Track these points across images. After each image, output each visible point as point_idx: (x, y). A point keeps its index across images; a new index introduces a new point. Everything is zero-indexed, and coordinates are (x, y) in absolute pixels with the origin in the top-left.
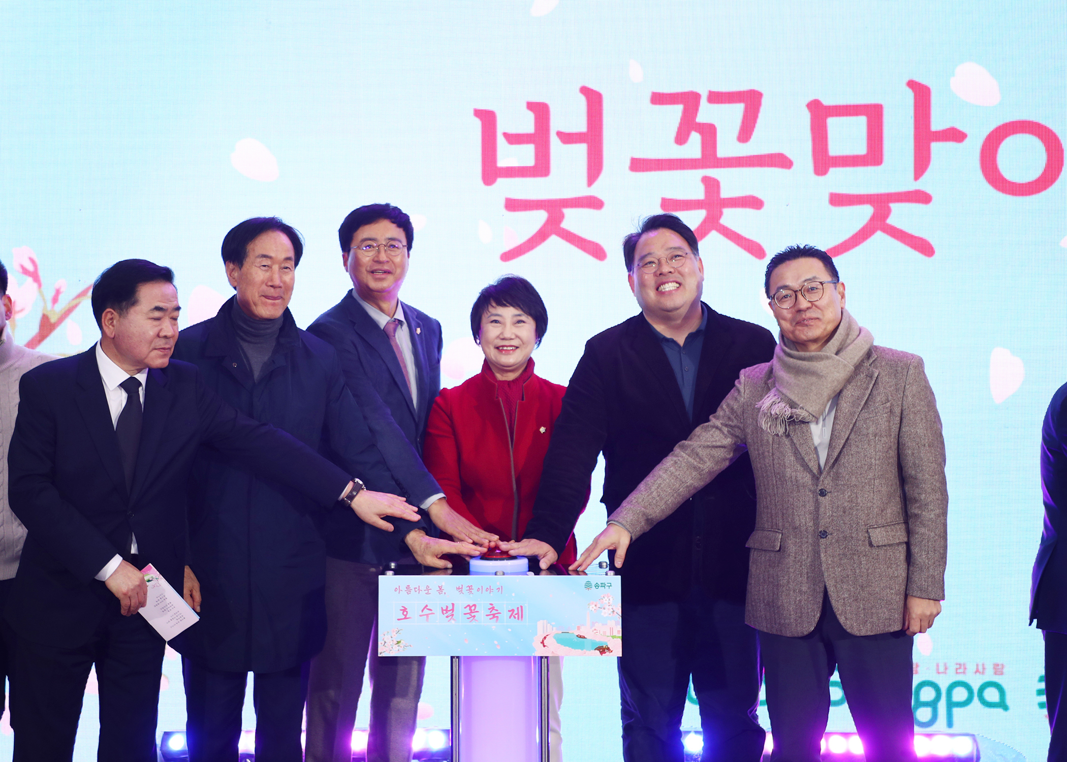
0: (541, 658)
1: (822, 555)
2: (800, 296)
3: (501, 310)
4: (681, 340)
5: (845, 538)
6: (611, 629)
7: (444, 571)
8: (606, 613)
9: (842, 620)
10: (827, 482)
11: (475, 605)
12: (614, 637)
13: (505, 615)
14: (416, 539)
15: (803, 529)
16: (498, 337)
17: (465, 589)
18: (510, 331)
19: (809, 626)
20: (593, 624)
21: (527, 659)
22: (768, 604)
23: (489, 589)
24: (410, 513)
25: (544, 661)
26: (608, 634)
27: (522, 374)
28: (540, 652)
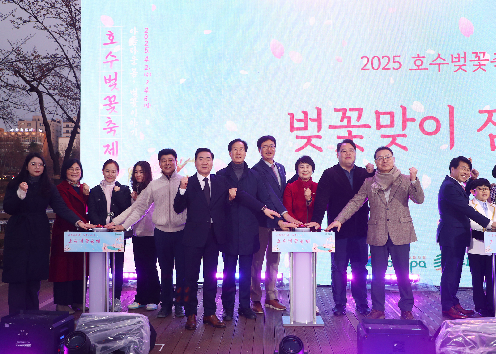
0: (314, 253)
1: (388, 225)
2: (385, 159)
3: (303, 164)
4: (349, 171)
5: (394, 221)
6: (332, 245)
7: (288, 230)
8: (331, 241)
9: (393, 242)
10: (388, 206)
11: (297, 239)
12: (333, 247)
13: (305, 242)
14: (281, 223)
15: (382, 218)
16: (303, 171)
17: (294, 235)
18: (306, 169)
19: (384, 243)
20: (328, 244)
21: (310, 253)
22: (373, 238)
23: (301, 235)
24: (278, 215)
25: (315, 253)
26: (331, 246)
27: (309, 180)
28: (314, 251)
